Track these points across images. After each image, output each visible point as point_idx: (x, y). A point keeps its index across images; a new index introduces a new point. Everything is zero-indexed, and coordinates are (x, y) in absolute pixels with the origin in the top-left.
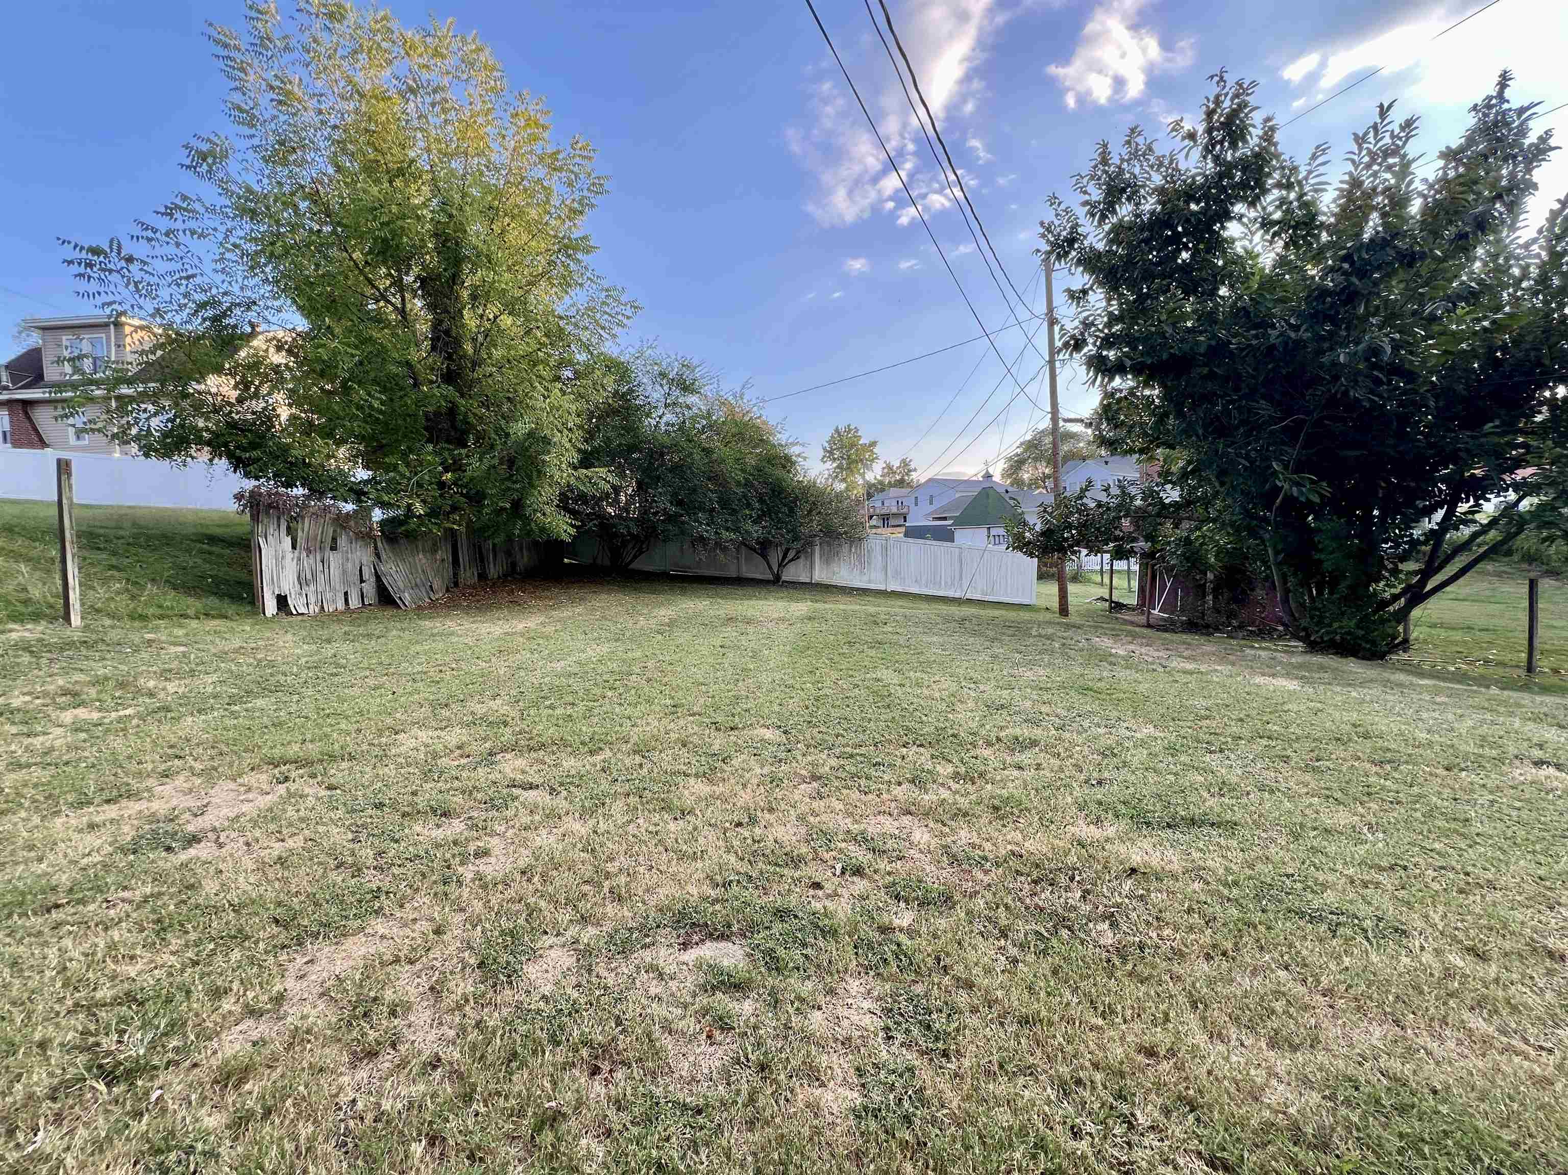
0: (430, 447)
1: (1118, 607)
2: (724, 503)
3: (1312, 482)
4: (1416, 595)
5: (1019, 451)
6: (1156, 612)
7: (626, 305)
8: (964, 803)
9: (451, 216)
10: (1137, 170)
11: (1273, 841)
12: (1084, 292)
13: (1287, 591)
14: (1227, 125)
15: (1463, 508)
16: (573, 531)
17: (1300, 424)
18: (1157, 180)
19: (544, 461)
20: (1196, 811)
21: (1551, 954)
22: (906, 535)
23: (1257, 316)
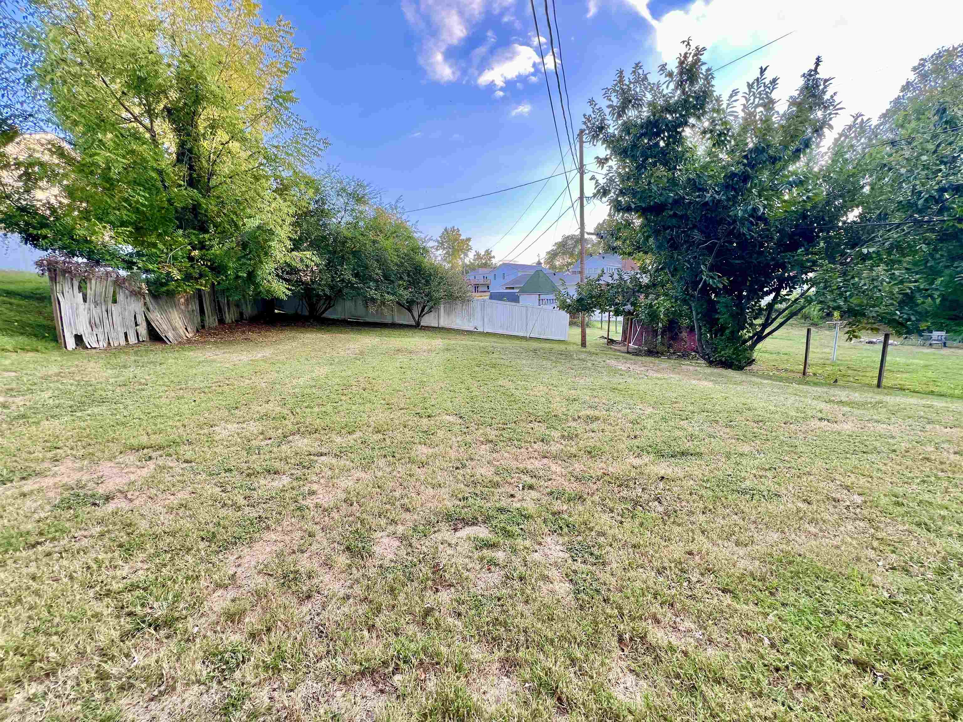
0: (181, 232)
1: (611, 342)
2: (386, 277)
3: (719, 277)
4: (760, 337)
5: (554, 248)
6: (631, 345)
7: (319, 141)
8: (573, 450)
9: (193, 67)
10: (638, 90)
11: (719, 460)
12: (607, 159)
13: (701, 334)
14: (689, 71)
15: (784, 292)
16: (288, 293)
17: (714, 244)
18: (649, 97)
19: (270, 247)
20: (683, 448)
21: (834, 500)
22: (491, 298)
23: (700, 184)
